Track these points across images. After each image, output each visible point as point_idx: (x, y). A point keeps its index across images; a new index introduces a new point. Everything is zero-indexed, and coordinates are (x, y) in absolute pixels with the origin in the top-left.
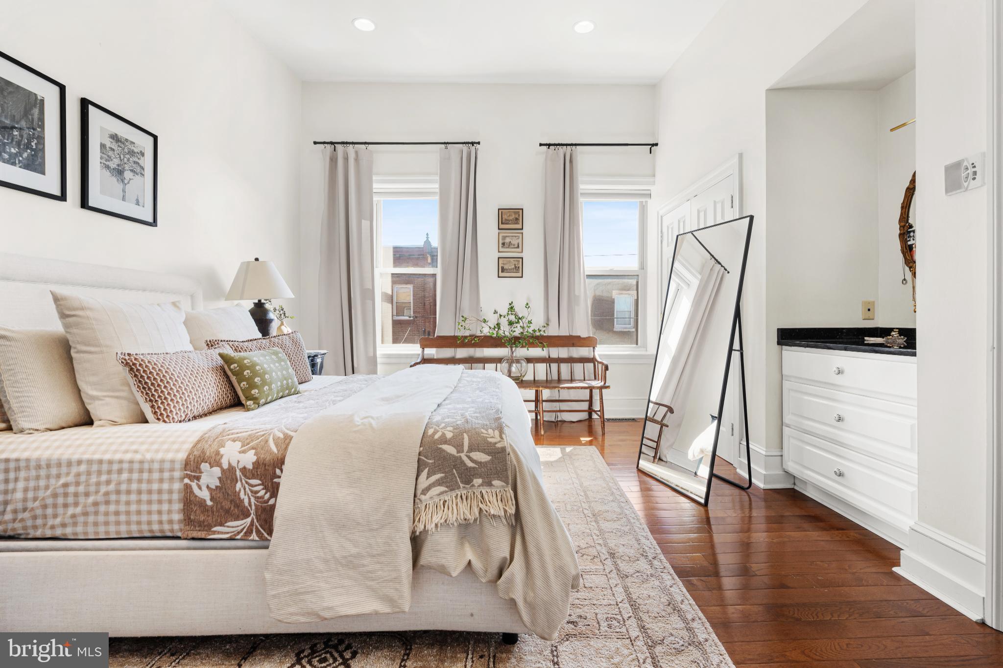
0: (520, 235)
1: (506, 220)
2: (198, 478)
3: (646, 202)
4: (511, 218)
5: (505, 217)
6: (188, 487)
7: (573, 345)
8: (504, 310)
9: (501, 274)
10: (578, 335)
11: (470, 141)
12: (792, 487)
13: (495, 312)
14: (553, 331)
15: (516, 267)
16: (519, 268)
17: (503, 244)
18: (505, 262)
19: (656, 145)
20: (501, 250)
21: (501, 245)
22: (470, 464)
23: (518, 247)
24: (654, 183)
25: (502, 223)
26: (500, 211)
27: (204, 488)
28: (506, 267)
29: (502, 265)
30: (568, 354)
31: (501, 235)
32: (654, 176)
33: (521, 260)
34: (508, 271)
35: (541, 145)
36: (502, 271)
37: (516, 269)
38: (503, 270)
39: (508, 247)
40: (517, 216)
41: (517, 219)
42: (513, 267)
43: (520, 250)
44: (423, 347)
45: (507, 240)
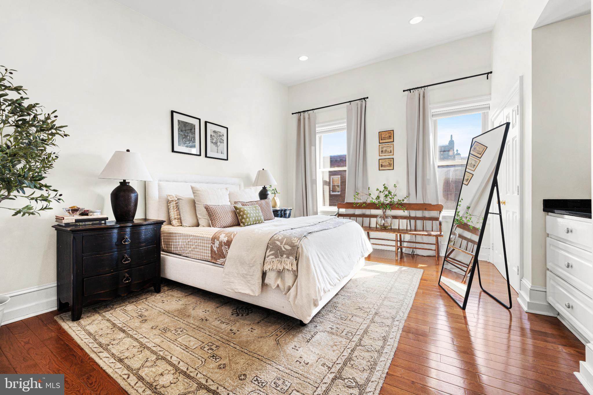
0: (392, 145)
1: (383, 138)
2: (214, 244)
3: (488, 113)
4: (386, 136)
5: (383, 136)
6: (212, 246)
7: (426, 209)
8: (382, 189)
9: (381, 168)
10: (430, 203)
11: (363, 98)
12: (556, 316)
13: (377, 190)
14: (412, 200)
15: (389, 164)
16: (391, 164)
17: (382, 151)
18: (383, 162)
19: (491, 72)
20: (381, 155)
21: (380, 152)
22: (284, 249)
23: (391, 152)
24: (490, 99)
25: (381, 140)
26: (380, 133)
27: (215, 247)
28: (383, 164)
29: (381, 163)
30: (423, 215)
31: (380, 146)
32: (490, 94)
33: (392, 159)
34: (385, 166)
35: (404, 91)
36: (381, 167)
37: (390, 165)
38: (382, 166)
39: (385, 153)
40: (390, 135)
41: (390, 136)
42: (388, 164)
43: (392, 154)
44: (339, 208)
45: (384, 149)
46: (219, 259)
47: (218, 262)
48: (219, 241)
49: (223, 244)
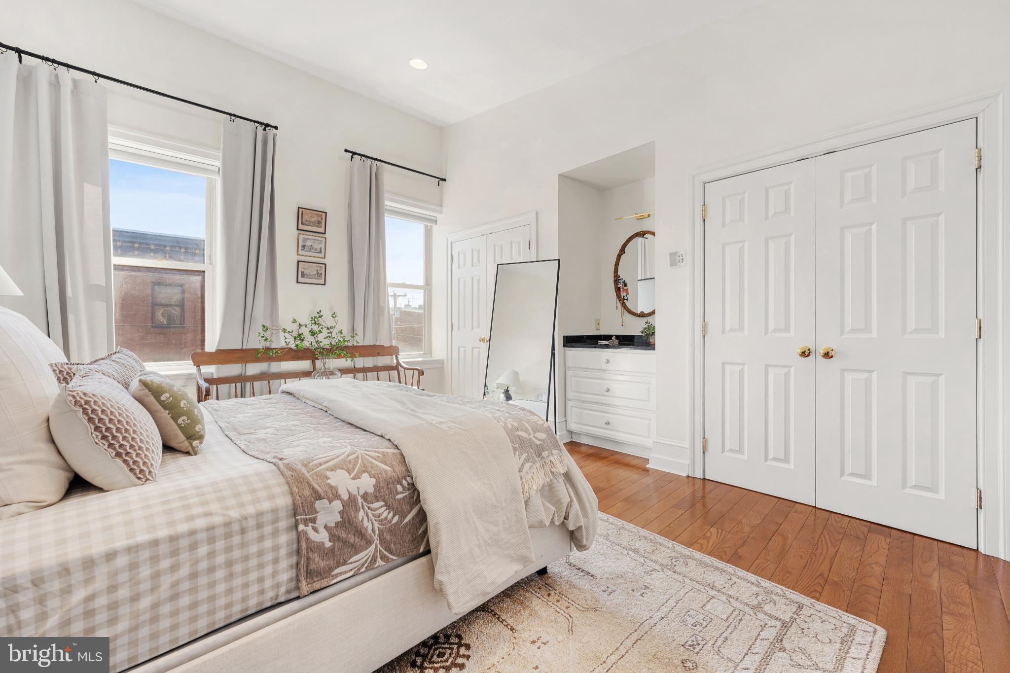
0: (323, 240)
1: (307, 221)
2: (314, 521)
3: (431, 226)
4: (313, 220)
5: (306, 217)
7: (379, 354)
8: (305, 319)
9: (300, 280)
10: (382, 344)
11: (265, 122)
12: (570, 440)
13: (294, 321)
14: (360, 341)
15: (318, 273)
16: (321, 274)
17: (304, 246)
18: (306, 267)
19: (445, 180)
20: (301, 252)
21: (300, 247)
22: (538, 443)
23: (320, 252)
24: (441, 212)
25: (302, 224)
26: (301, 210)
27: (322, 529)
28: (306, 272)
29: (303, 270)
30: (375, 363)
31: (301, 236)
32: (442, 206)
33: (324, 266)
34: (309, 276)
35: (346, 151)
36: (301, 276)
37: (319, 275)
38: (303, 275)
39: (310, 251)
40: (319, 219)
41: (319, 222)
42: (315, 272)
43: (322, 255)
44: (198, 364)
45: (309, 243)
46: (345, 563)
47: (341, 574)
48: (337, 497)
49: (360, 500)
